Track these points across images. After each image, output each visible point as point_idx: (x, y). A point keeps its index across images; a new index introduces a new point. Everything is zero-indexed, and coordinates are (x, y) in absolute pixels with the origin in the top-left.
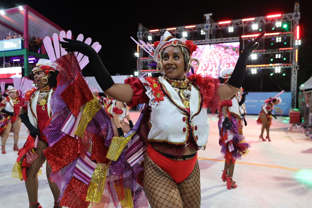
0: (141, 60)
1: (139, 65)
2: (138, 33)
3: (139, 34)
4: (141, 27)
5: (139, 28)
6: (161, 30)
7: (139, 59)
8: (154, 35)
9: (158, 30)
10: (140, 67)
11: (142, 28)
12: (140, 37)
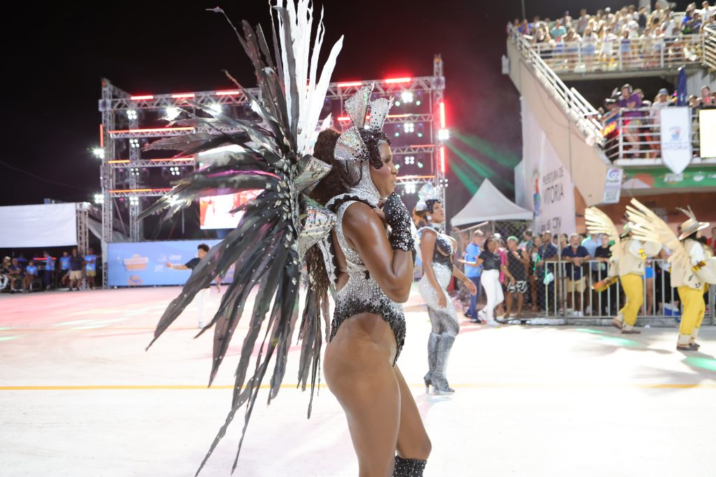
0: (112, 167)
1: (106, 177)
2: (100, 102)
3: (104, 104)
4: (107, 88)
5: (104, 89)
6: (159, 97)
7: (105, 164)
8: (141, 107)
9: (151, 97)
10: (109, 182)
11: (110, 90)
12: (105, 112)
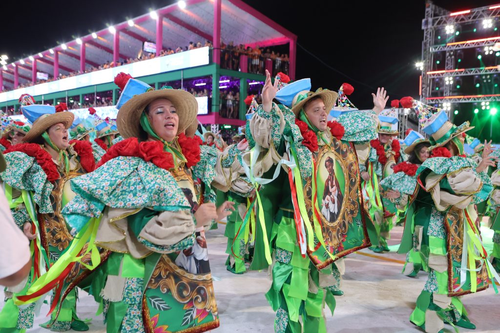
0: (429, 77)
1: (424, 86)
2: (423, 21)
3: (427, 23)
4: (430, 9)
5: (427, 10)
6: (476, 10)
7: (424, 75)
8: (459, 22)
9: (468, 11)
10: (426, 90)
11: (432, 9)
12: (427, 30)
